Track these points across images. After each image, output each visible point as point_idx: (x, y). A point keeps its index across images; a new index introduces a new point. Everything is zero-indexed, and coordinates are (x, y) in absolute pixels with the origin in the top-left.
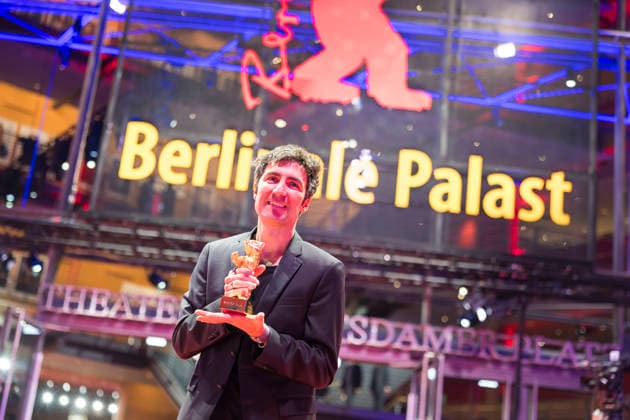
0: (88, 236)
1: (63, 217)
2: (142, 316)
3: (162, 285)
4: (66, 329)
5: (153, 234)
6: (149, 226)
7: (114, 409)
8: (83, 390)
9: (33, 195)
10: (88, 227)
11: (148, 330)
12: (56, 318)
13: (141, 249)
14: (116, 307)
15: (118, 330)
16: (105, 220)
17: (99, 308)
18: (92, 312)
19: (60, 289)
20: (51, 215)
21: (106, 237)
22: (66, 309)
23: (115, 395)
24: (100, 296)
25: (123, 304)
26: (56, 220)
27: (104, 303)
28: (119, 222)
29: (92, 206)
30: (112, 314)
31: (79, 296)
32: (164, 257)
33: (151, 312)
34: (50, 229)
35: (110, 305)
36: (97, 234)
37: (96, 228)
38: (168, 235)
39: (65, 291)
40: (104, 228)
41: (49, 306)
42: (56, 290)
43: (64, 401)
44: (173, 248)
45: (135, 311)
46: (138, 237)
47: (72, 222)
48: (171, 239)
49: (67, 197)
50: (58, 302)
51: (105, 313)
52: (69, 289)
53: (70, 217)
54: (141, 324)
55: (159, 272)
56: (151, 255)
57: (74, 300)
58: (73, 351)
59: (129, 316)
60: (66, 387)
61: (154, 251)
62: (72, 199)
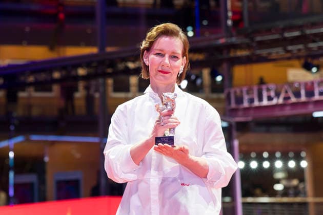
0: (248, 47)
1: (227, 37)
2: (303, 98)
3: (314, 70)
4: (250, 119)
5: (297, 33)
6: (291, 28)
7: (304, 164)
8: (278, 155)
9: (205, 23)
10: (246, 41)
11: (311, 107)
12: (240, 113)
13: (290, 48)
14: (282, 96)
15: (288, 112)
16: (258, 32)
17: (270, 99)
18: (265, 102)
19: (238, 91)
20: (218, 39)
21: (262, 45)
22: (246, 104)
23: (303, 154)
24: (268, 90)
25: (286, 92)
26: (222, 41)
27: (272, 94)
28: (269, 31)
29: (246, 23)
30: (281, 101)
31: (253, 93)
32: (309, 49)
33: (310, 93)
34: (220, 49)
35: (278, 95)
36: (254, 44)
37: (252, 39)
38: (308, 32)
39: (242, 92)
40: (258, 38)
41: (233, 105)
42: (235, 92)
43: (266, 165)
44: (314, 41)
45: (297, 94)
46: (285, 39)
47: (234, 40)
48: (311, 34)
49: (226, 23)
50: (239, 100)
51: (275, 102)
52: (245, 89)
53: (231, 36)
54: (304, 104)
55: (309, 60)
56: (299, 50)
57: (250, 96)
58: (263, 128)
59: (293, 100)
60: (266, 155)
61: (301, 46)
62: (230, 22)
